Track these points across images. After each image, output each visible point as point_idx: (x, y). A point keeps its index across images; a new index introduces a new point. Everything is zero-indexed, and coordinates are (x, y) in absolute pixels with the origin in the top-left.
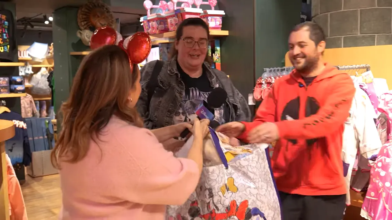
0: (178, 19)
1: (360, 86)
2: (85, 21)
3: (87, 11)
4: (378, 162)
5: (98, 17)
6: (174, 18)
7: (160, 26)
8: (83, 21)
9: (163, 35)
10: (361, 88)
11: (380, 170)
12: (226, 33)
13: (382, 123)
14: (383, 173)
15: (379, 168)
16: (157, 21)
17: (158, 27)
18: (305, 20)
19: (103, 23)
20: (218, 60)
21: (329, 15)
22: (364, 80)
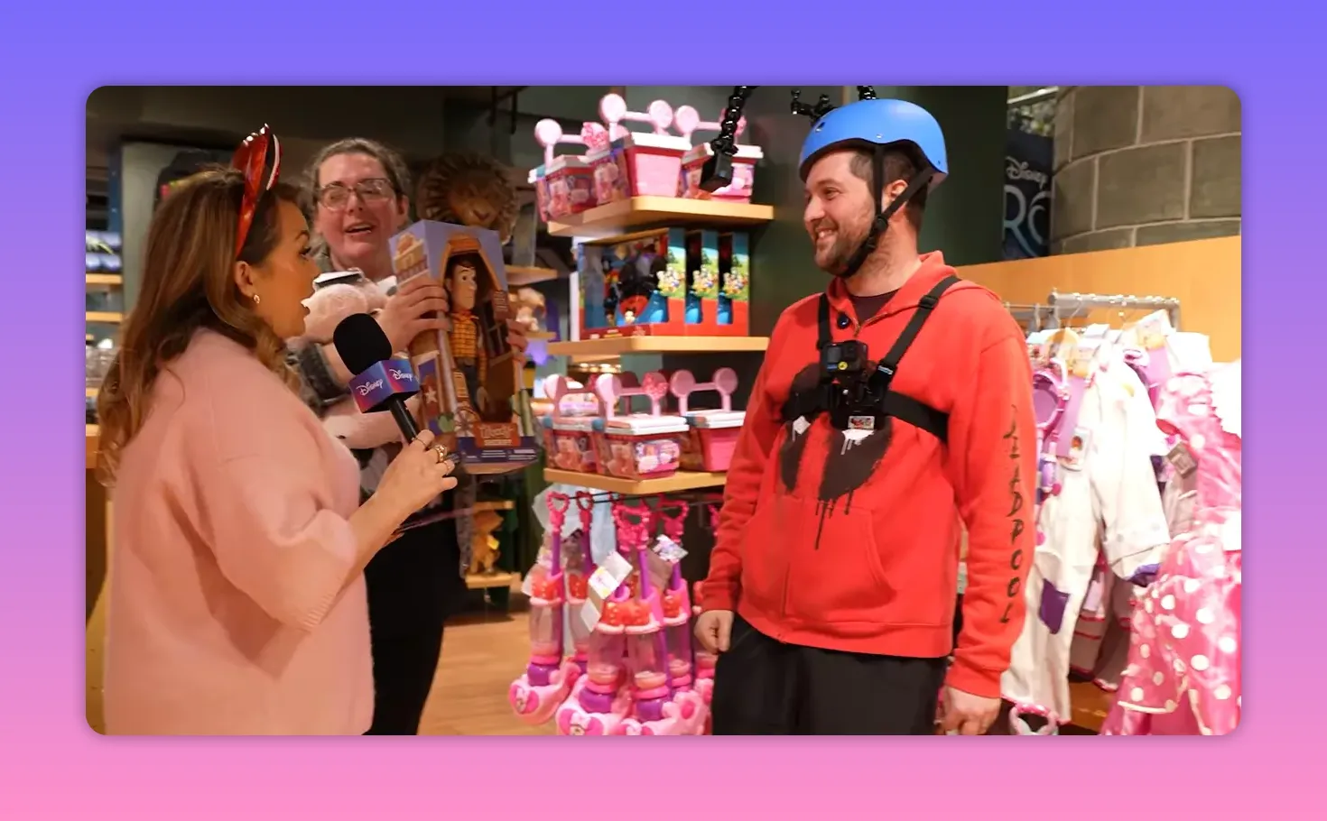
0: (619, 168)
1: (1129, 357)
2: (435, 205)
3: (440, 177)
4: (1162, 595)
5: (472, 194)
6: (609, 164)
7: (575, 192)
8: (431, 206)
9: (581, 219)
10: (1131, 366)
11: (1169, 620)
12: (764, 212)
13: (1182, 472)
14: (1180, 630)
15: (1166, 612)
16: (567, 176)
17: (570, 194)
18: (1041, 187)
19: (482, 211)
20: (739, 292)
21: (1097, 162)
22: (1142, 341)
